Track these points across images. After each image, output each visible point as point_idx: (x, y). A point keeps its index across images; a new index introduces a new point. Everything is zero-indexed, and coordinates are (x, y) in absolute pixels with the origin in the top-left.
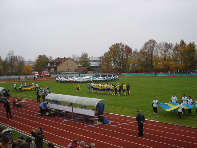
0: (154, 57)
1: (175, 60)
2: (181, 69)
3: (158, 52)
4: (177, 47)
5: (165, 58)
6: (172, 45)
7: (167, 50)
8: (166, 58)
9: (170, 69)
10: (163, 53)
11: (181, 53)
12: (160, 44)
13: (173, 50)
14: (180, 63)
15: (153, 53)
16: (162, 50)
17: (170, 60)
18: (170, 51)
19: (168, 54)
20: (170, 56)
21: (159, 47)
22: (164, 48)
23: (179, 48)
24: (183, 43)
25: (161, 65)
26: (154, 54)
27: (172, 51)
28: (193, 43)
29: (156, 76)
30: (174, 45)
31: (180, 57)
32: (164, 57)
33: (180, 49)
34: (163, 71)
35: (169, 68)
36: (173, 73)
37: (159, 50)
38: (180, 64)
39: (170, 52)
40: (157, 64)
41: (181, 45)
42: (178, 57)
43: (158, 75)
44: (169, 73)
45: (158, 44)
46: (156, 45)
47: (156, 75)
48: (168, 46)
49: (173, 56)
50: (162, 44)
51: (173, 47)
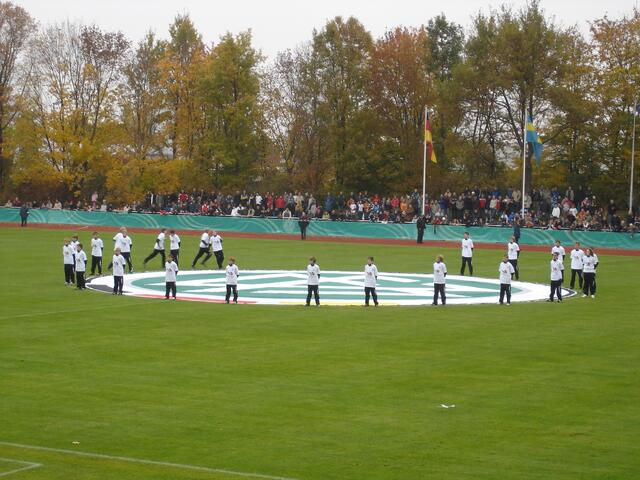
0: (17, 107)
1: (139, 131)
2: (171, 189)
3: (36, 81)
4: (150, 56)
5: (79, 121)
6: (123, 45)
7: (93, 74)
8: (84, 119)
9: (109, 185)
10: (70, 89)
11: (174, 97)
12: (55, 35)
13: (127, 72)
14: (168, 151)
15: (12, 82)
16: (64, 67)
17: (112, 132)
18: (114, 79)
19: (101, 93)
20: (109, 111)
21: (46, 51)
22: (74, 56)
23: (160, 66)
24: (185, 33)
25: (53, 160)
26: (16, 91)
27: (124, 79)
28: (246, 39)
29: (24, 224)
30: (135, 47)
31: (167, 116)
32: (77, 113)
33: (171, 69)
34: (68, 195)
35: (104, 179)
36: (126, 209)
37: (44, 69)
38: (165, 159)
39: (113, 86)
40: (31, 149)
41: (172, 49)
42: (159, 120)
43: (37, 216)
44: (104, 208)
45: (41, 33)
46: (32, 36)
47: (24, 216)
48: (97, 48)
49: (127, 110)
50: (67, 36)
51: (131, 55)
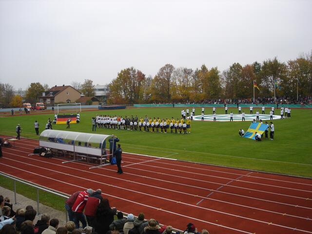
0: (172, 84)
1: (196, 88)
2: (202, 99)
3: (175, 79)
4: (197, 73)
5: (184, 86)
6: (192, 71)
7: (186, 77)
8: (185, 86)
9: (190, 99)
10: (182, 80)
11: (202, 81)
12: (179, 70)
13: (193, 76)
14: (201, 91)
15: (171, 79)
16: (180, 76)
17: (190, 88)
18: (190, 78)
19: (188, 81)
20: (190, 84)
21: (177, 73)
22: (182, 74)
23: (199, 75)
24: (204, 68)
25: (179, 94)
26: (171, 81)
27: (192, 78)
28: (216, 68)
29: (174, 107)
30: (194, 71)
31: (201, 84)
32: (183, 85)
33: (202, 75)
34: (181, 101)
35: (189, 97)
36: (194, 103)
37: (177, 77)
38: (201, 93)
39: (190, 79)
40: (175, 93)
41: (202, 71)
42: (199, 85)
43: (176, 105)
44: (189, 103)
45: (176, 69)
46: (174, 70)
47: (174, 105)
48: (187, 72)
49: (193, 83)
50: (181, 70)
51: (193, 73)
